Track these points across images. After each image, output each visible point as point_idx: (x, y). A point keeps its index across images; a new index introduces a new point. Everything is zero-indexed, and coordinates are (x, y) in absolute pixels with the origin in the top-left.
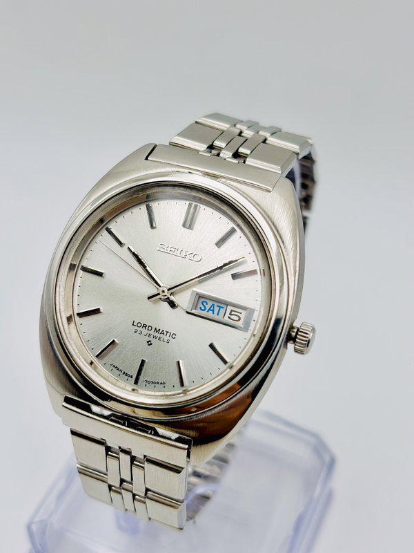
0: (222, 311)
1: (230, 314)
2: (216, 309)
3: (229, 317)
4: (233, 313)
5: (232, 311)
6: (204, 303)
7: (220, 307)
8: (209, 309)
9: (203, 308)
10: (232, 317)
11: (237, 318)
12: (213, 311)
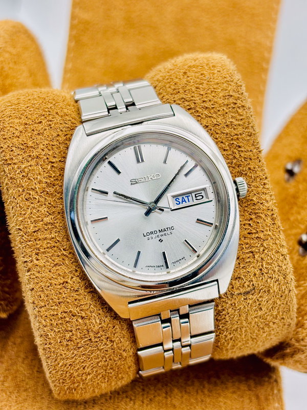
2: (186, 199)
6: (177, 200)
7: (188, 197)
8: (182, 201)
9: (178, 203)
10: (198, 198)
11: (201, 197)
12: (185, 201)
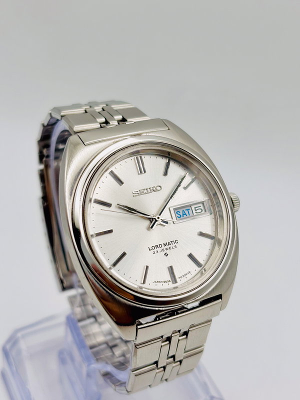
0: (190, 211)
1: (196, 210)
2: (186, 212)
3: (196, 213)
4: (196, 209)
5: (195, 208)
6: (178, 213)
7: (188, 210)
8: (183, 215)
9: (179, 216)
10: (198, 211)
11: (200, 211)
12: (185, 214)
